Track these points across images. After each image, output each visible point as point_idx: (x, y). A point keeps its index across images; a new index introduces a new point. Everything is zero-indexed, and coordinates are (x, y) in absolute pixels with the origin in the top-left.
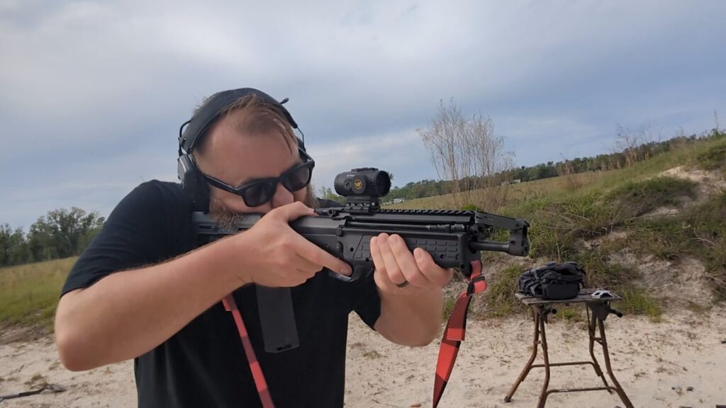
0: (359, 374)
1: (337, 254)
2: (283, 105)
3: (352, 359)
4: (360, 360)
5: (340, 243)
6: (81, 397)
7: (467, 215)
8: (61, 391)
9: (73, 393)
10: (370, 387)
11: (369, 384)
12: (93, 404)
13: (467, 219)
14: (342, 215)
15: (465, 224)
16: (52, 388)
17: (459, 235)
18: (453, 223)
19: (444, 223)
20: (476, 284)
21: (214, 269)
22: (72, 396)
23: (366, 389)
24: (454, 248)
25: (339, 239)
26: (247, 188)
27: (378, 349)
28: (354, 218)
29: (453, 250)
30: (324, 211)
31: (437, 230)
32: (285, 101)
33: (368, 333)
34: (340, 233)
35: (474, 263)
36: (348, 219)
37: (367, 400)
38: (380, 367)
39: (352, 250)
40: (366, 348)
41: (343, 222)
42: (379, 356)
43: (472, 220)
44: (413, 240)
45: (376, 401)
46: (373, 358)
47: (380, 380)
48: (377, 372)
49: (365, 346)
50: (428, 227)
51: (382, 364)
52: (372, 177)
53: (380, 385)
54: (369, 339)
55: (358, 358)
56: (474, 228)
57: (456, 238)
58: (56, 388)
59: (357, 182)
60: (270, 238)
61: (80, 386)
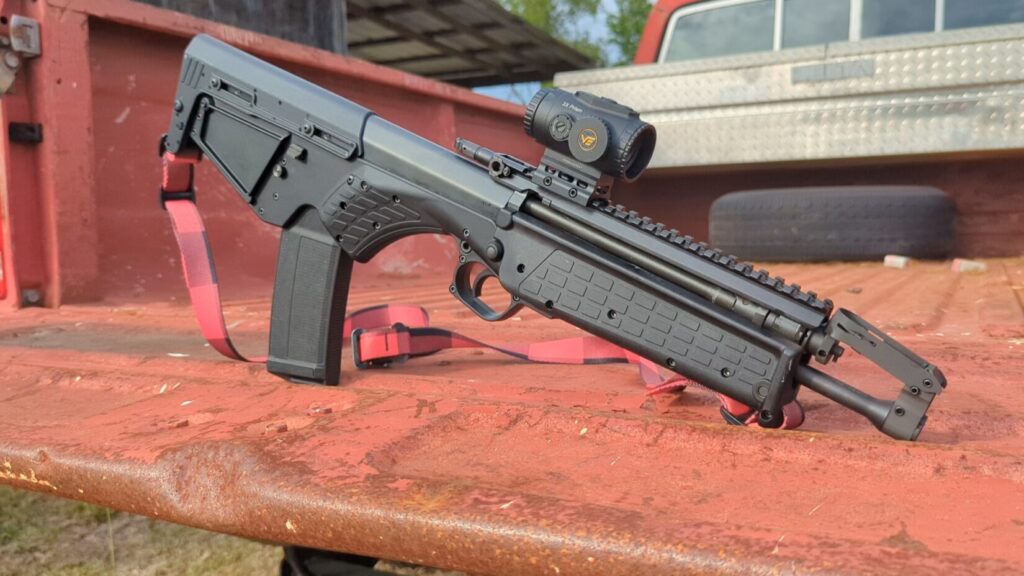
5: (499, 242)
7: (818, 310)
13: (813, 319)
14: (519, 182)
15: (805, 328)
18: (778, 313)
19: (756, 304)
24: (760, 368)
25: (500, 233)
28: (546, 198)
29: (755, 369)
30: (480, 154)
34: (503, 221)
36: (533, 196)
39: (521, 268)
41: (518, 200)
43: (825, 325)
52: (625, 135)
56: (818, 341)
57: (777, 352)
59: (588, 134)
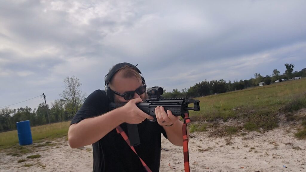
0: (292, 156)
1: (148, 113)
2: (137, 67)
3: (287, 150)
4: (291, 150)
5: (150, 110)
6: (175, 153)
7: (183, 99)
8: (167, 151)
9: (172, 151)
10: (298, 162)
11: (297, 160)
12: (180, 156)
13: (183, 101)
14: (150, 101)
16: (164, 149)
17: (180, 106)
18: (179, 102)
19: (177, 102)
20: (186, 120)
21: (113, 117)
22: (172, 153)
23: (296, 162)
25: (149, 109)
26: (125, 95)
27: (300, 146)
28: (153, 102)
29: (179, 111)
31: (175, 105)
32: (137, 65)
33: (293, 139)
34: (149, 107)
35: (185, 114)
37: (298, 167)
38: (302, 154)
39: (152, 112)
40: (293, 145)
41: (150, 104)
42: (301, 149)
43: (184, 101)
44: (166, 108)
45: (302, 168)
46: (298, 150)
47: (303, 159)
48: (301, 156)
49: (293, 144)
50: (173, 104)
51: (303, 153)
52: (157, 89)
53: (303, 161)
54: (294, 142)
55: (290, 149)
56: (185, 103)
58: (166, 150)
60: (129, 109)
61: (174, 149)
